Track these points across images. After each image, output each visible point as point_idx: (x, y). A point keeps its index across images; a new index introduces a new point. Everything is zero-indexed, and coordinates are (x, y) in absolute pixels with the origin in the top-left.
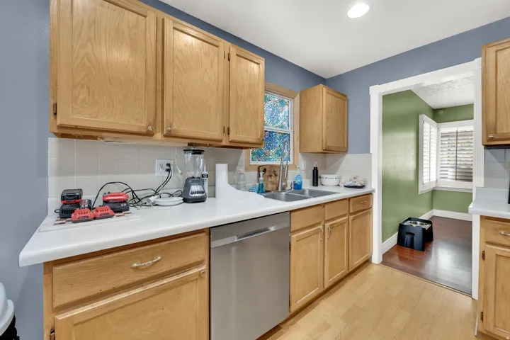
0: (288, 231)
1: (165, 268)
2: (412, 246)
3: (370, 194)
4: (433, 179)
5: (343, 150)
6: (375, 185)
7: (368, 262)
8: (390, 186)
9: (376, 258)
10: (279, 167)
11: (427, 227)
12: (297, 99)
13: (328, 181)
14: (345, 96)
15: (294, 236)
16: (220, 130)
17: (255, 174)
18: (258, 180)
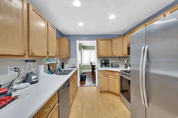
3: (78, 69)
6: (78, 66)
13: (66, 67)
15: (70, 85)
16: (47, 52)
17: (47, 67)
18: (49, 69)
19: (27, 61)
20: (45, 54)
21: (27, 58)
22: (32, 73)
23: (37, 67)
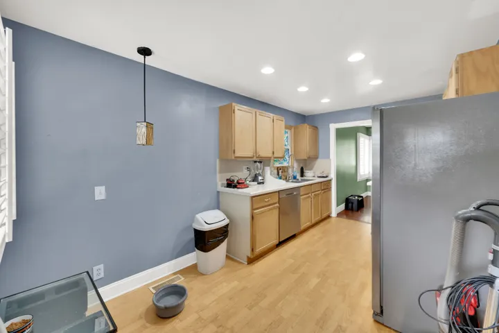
0: (298, 195)
1: (271, 202)
2: (352, 210)
3: (331, 180)
4: (367, 172)
5: (316, 158)
6: (333, 176)
7: (329, 217)
8: (341, 177)
9: (334, 214)
10: (285, 167)
11: (360, 199)
12: (293, 130)
13: (309, 174)
14: (317, 128)
15: (302, 197)
16: (271, 153)
17: (276, 171)
18: (278, 174)
19: (255, 162)
20: (270, 155)
21: (255, 159)
22: (259, 174)
23: (263, 169)
